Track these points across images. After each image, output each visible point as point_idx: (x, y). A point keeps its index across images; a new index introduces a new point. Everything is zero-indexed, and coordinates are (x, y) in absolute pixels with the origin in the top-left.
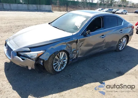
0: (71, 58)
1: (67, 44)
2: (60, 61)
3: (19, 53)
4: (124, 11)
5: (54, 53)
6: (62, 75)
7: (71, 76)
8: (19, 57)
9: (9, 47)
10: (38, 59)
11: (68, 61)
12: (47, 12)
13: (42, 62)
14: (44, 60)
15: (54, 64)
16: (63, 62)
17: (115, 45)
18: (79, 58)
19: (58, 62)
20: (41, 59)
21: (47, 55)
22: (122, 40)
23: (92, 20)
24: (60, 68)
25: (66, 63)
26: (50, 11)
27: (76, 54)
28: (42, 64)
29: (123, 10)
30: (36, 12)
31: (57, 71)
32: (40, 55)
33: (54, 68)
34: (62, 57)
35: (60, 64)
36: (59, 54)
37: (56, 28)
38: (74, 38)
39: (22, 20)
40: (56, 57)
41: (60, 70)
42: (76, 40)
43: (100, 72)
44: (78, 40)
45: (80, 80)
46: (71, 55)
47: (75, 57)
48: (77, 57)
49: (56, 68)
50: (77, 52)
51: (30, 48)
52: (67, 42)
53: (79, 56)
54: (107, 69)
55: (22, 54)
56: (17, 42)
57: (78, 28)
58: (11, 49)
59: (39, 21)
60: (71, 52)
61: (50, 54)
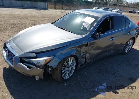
0: (79, 63)
1: (77, 48)
2: (69, 68)
3: (23, 59)
4: (120, 10)
5: (64, 59)
6: (71, 84)
7: (80, 84)
8: (23, 64)
9: (10, 51)
10: (46, 66)
11: (76, 67)
12: (43, 10)
13: (50, 69)
14: (52, 68)
15: (63, 72)
16: (71, 68)
17: (123, 48)
18: (88, 62)
19: (66, 69)
20: (49, 67)
21: (56, 61)
22: (128, 43)
23: (102, 20)
24: (68, 76)
25: (74, 68)
26: (45, 9)
27: (85, 59)
28: (50, 72)
29: (118, 9)
30: (31, 10)
31: (66, 79)
32: (48, 61)
33: (63, 75)
34: (70, 63)
35: (68, 70)
36: (68, 60)
37: (62, 29)
38: (83, 41)
39: (17, 18)
40: (65, 63)
41: (69, 77)
42: (86, 43)
43: (111, 79)
44: (88, 43)
45: (92, 89)
46: (80, 60)
47: (83, 62)
48: (85, 62)
49: (64, 76)
50: (86, 57)
51: (36, 53)
52: (77, 46)
53: (88, 61)
54: (118, 75)
55: (26, 60)
56: (19, 46)
57: (88, 29)
58: (13, 54)
59: (35, 19)
60: (80, 56)
61: (59, 60)
